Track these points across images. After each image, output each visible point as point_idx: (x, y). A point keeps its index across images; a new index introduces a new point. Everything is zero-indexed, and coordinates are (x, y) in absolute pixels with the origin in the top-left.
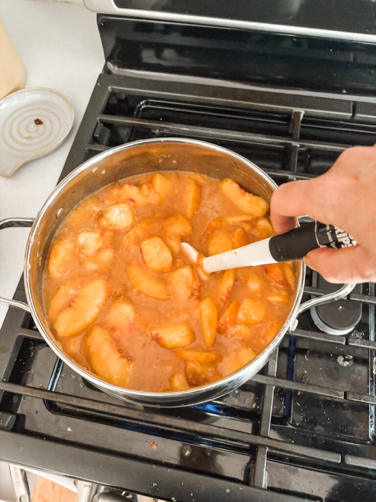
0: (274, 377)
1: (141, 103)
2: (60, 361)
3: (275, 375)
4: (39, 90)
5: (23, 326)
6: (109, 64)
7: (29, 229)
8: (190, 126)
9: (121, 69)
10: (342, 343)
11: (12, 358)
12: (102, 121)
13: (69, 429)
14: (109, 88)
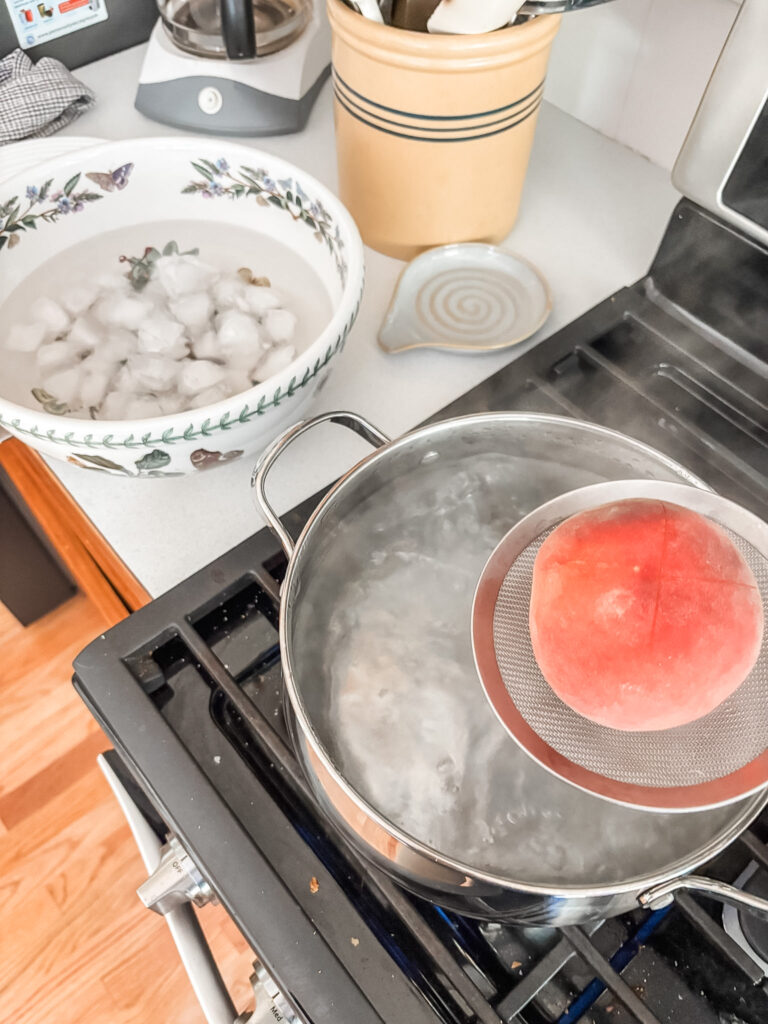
0: (587, 936)
1: (661, 366)
2: (278, 652)
3: (590, 935)
4: (519, 259)
5: (265, 565)
6: (650, 281)
7: (374, 449)
8: (720, 445)
9: (664, 298)
10: (753, 979)
11: (218, 597)
12: (581, 354)
13: (217, 759)
14: (627, 313)
